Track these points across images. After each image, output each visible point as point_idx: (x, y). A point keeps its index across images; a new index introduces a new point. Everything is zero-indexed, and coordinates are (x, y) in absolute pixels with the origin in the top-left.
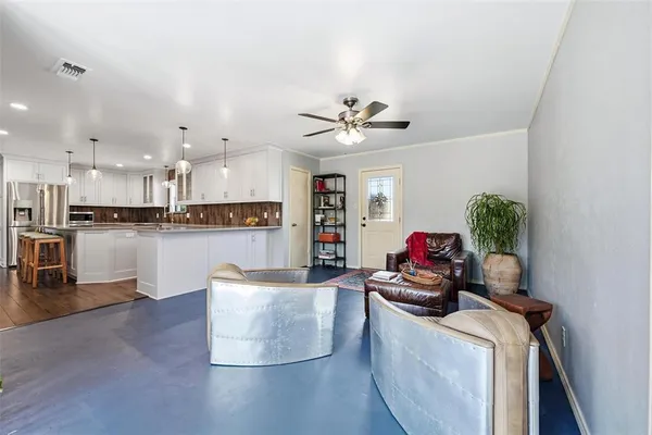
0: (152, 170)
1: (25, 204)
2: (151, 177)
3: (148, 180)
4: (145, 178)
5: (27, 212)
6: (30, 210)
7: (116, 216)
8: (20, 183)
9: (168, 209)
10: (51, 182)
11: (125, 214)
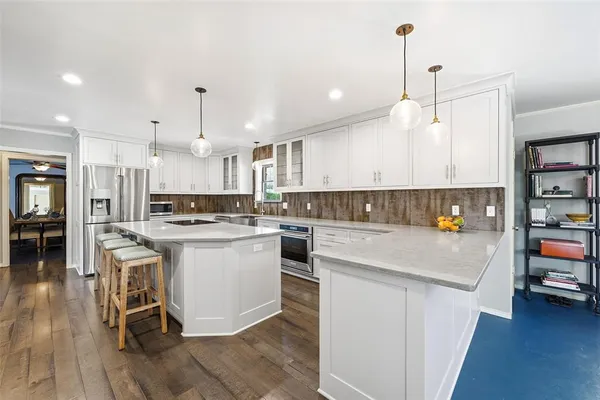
0: (236, 148)
1: (102, 194)
2: (234, 158)
3: (229, 161)
4: (226, 160)
5: (105, 204)
6: (108, 201)
7: (193, 205)
8: (96, 167)
9: (253, 196)
10: (129, 166)
11: (202, 203)
